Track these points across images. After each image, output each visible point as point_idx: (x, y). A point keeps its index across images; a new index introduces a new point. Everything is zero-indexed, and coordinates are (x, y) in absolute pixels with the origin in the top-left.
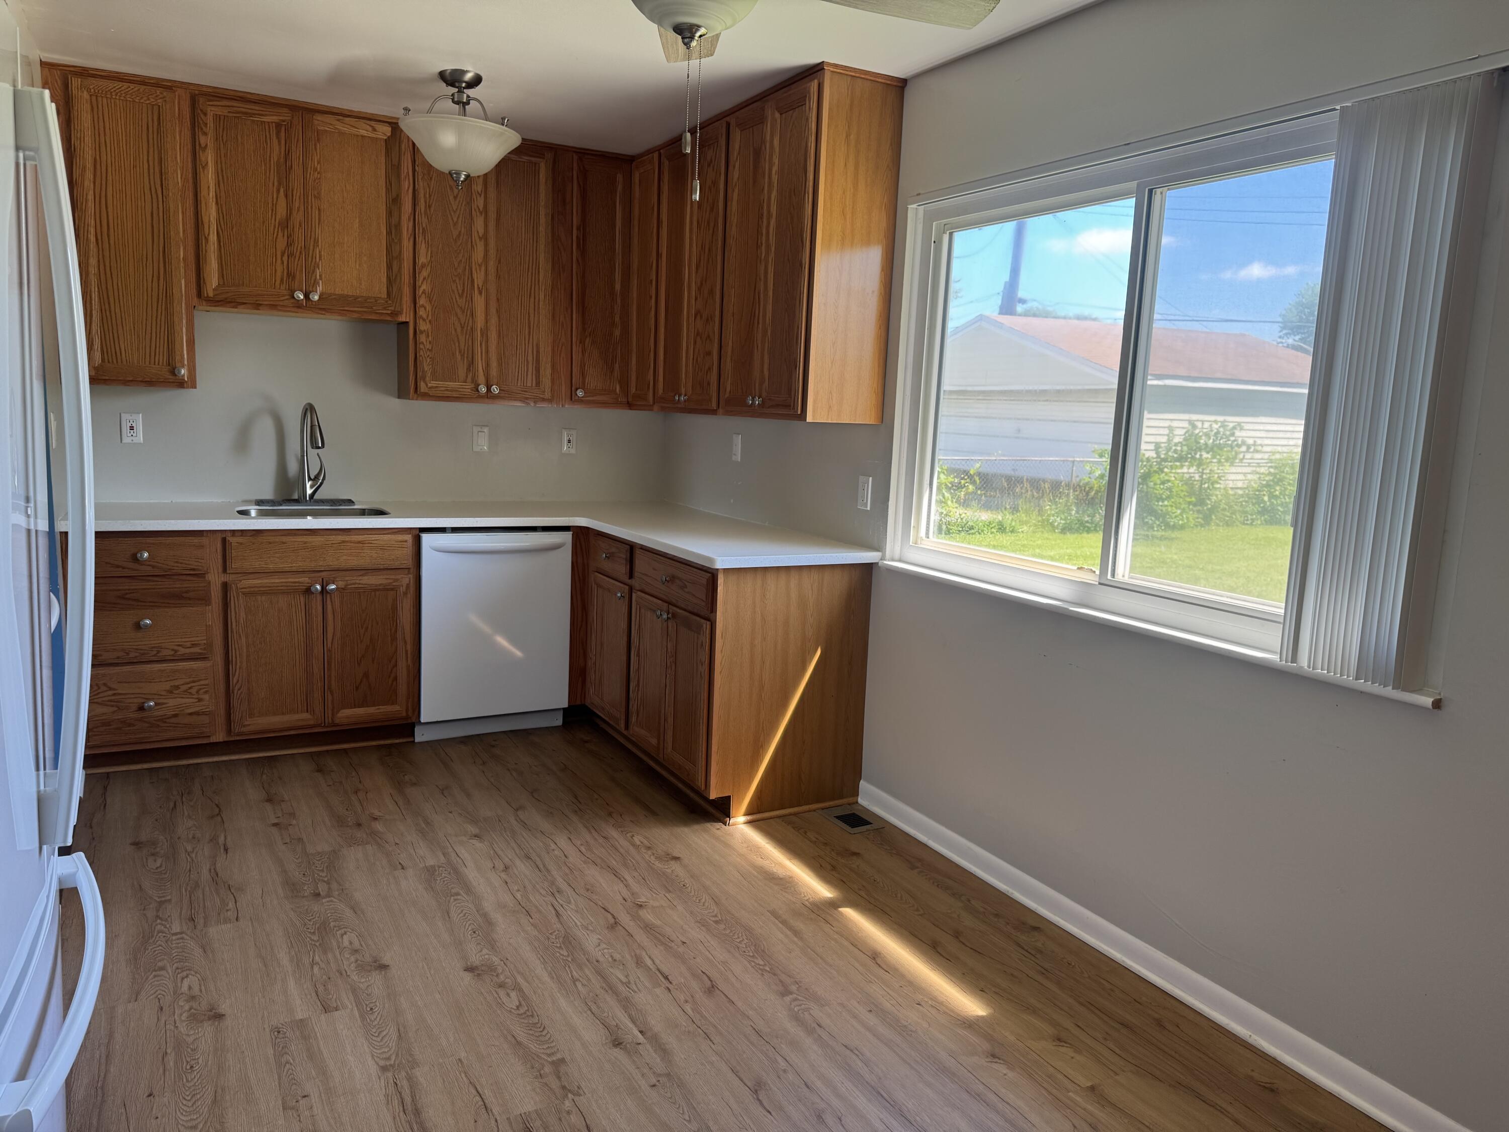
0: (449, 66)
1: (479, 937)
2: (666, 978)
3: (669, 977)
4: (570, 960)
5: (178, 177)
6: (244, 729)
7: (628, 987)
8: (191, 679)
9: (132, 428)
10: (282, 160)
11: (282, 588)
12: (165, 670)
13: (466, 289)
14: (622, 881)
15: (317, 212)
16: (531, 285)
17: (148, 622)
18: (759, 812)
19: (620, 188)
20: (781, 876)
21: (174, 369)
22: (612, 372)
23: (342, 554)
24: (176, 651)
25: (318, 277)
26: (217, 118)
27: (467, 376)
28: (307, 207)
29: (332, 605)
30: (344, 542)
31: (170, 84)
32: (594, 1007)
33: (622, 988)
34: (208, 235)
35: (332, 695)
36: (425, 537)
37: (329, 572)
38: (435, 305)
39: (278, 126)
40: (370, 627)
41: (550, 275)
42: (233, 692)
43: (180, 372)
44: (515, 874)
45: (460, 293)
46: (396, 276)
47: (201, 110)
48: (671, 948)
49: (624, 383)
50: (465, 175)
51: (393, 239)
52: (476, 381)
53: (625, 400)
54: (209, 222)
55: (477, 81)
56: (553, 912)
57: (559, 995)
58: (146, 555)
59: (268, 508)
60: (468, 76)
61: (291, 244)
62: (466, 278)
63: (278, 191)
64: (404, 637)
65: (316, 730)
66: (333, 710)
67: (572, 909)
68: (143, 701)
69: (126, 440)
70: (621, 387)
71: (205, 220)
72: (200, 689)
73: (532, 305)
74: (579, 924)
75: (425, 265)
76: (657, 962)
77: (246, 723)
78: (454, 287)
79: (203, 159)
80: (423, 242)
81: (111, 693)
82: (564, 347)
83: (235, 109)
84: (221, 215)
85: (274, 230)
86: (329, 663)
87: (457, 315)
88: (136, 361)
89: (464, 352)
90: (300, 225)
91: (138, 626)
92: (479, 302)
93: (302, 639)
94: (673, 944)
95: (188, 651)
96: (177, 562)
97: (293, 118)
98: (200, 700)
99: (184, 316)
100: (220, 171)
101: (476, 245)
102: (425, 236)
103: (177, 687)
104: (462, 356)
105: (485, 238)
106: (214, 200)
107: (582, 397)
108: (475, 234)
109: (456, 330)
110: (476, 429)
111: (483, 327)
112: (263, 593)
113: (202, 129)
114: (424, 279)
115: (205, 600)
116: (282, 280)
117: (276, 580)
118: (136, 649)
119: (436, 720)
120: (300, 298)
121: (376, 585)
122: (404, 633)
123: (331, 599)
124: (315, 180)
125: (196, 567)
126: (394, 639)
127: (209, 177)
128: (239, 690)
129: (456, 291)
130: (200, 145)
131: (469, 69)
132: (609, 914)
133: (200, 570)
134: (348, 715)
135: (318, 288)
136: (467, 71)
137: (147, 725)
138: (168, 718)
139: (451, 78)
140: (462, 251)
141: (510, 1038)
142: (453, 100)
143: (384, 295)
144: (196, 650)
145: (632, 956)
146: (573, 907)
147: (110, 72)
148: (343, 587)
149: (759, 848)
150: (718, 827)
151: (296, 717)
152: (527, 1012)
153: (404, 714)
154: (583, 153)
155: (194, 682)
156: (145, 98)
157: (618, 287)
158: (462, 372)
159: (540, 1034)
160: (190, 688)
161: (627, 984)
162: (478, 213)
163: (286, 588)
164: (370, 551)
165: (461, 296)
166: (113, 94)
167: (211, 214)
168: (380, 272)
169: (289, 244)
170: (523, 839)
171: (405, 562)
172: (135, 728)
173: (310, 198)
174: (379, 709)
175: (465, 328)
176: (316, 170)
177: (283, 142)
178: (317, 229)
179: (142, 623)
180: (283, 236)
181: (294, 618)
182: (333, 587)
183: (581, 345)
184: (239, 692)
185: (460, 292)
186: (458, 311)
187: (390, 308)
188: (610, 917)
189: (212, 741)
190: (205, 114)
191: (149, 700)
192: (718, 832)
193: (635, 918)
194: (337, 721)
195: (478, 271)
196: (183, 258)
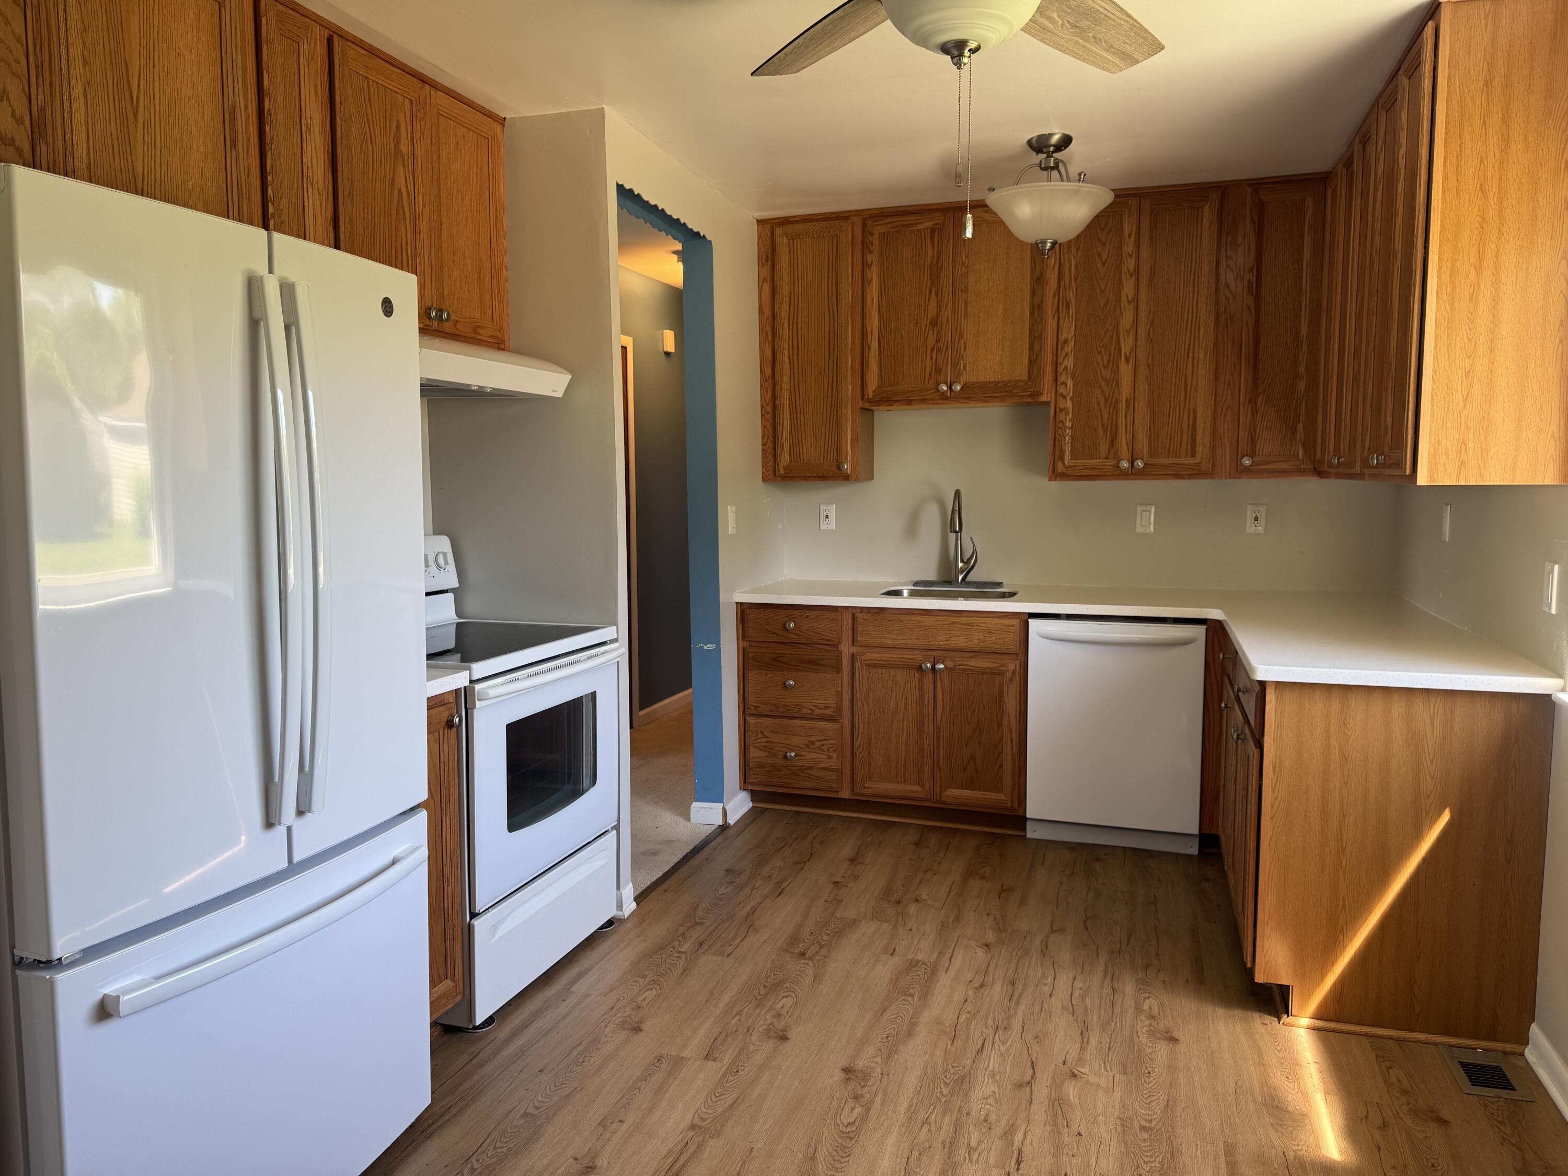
0: (1033, 134)
1: (886, 1044)
2: (1019, 1163)
3: (1022, 1163)
4: (943, 1101)
5: (848, 295)
6: (864, 791)
7: (969, 1153)
8: (824, 737)
9: (827, 517)
10: (935, 261)
11: (899, 663)
12: (804, 726)
13: (1112, 359)
14: (1083, 1042)
15: (963, 306)
16: (1190, 345)
17: (792, 682)
18: (1338, 1021)
19: (1309, 214)
20: (1290, 1109)
21: (839, 464)
22: (1294, 433)
23: (952, 635)
24: (813, 711)
25: (962, 368)
26: (883, 235)
27: (1109, 452)
28: (955, 303)
29: (942, 684)
30: (954, 623)
31: (846, 215)
32: (914, 1158)
33: (962, 1152)
34: (871, 343)
35: (940, 772)
36: (1032, 623)
37: (941, 652)
38: (1078, 381)
39: (933, 230)
40: (977, 708)
41: (1212, 329)
42: (856, 755)
43: (843, 466)
44: (983, 994)
45: (1106, 364)
46: (1037, 356)
47: (869, 232)
48: (1059, 1132)
49: (1309, 446)
50: (1050, 242)
51: (1035, 319)
52: (1119, 457)
53: (1310, 466)
54: (872, 330)
55: (1066, 141)
56: (979, 1046)
57: (896, 1129)
58: (792, 625)
59: (922, 589)
60: (1055, 139)
61: (939, 341)
62: (1113, 347)
63: (930, 291)
64: (1009, 724)
65: (927, 804)
66: (941, 787)
67: (1000, 1051)
68: (787, 750)
69: (823, 527)
70: (1305, 451)
71: (869, 330)
72: (830, 748)
73: (1190, 367)
74: (991, 1067)
75: (1068, 340)
76: (1028, 1141)
77: (866, 785)
78: (1099, 359)
79: (869, 275)
80: (1067, 317)
81: (765, 740)
82: (1229, 410)
83: (896, 223)
84: (882, 322)
85: (925, 329)
86: (938, 741)
87: (1100, 387)
88: (813, 459)
89: (1107, 427)
90: (948, 321)
91: (785, 687)
92: (1126, 371)
93: (915, 713)
94: (1066, 1130)
95: (822, 712)
96: (816, 633)
97: (944, 221)
98: (830, 757)
99: (850, 417)
100: (882, 283)
101: (1125, 310)
102: (1069, 309)
103: (813, 743)
104: (1105, 431)
105: (1135, 301)
106: (877, 310)
107: (1250, 466)
108: (1124, 298)
109: (1099, 404)
110: (1139, 508)
111: (1128, 398)
112: (883, 666)
113: (869, 248)
114: (1067, 354)
115: (838, 668)
116: (930, 375)
117: (894, 655)
118: (785, 705)
119: (1041, 818)
120: (943, 389)
121: (983, 668)
122: (1009, 721)
123: (941, 676)
124: (962, 275)
125: (829, 638)
126: (1000, 725)
127: (874, 291)
128: (861, 753)
129: (1101, 363)
130: (867, 263)
131: (1057, 131)
132: (1032, 1071)
133: (833, 641)
134: (956, 794)
135: (961, 378)
136: (1051, 135)
137: (790, 772)
138: (806, 769)
139: (1039, 145)
140: (1109, 319)
141: (811, 1150)
142: (1040, 166)
143: (1025, 377)
144: (828, 712)
145: (1008, 1123)
146: (1003, 1049)
147: (803, 216)
148: (952, 667)
149: (1297, 1064)
150: (1267, 1022)
151: (909, 788)
152: (851, 1134)
153: (1009, 805)
154: (1257, 184)
155: (825, 740)
156: (826, 232)
157: (1304, 331)
158: (1104, 448)
159: (839, 1158)
160: (823, 745)
161: (970, 1150)
162: (1128, 276)
163: (901, 663)
164: (978, 634)
165: (1106, 367)
166: (804, 234)
167: (874, 322)
168: (1022, 354)
169: (938, 341)
170: (1027, 964)
171: (1012, 647)
172: (781, 773)
173: (957, 293)
174: (984, 794)
175: (1110, 400)
176: (964, 264)
177: (936, 245)
178: (963, 321)
179: (787, 683)
180: (933, 334)
181: (909, 692)
182: (942, 666)
183: (1250, 405)
184: (861, 755)
185: (1106, 362)
186: (1103, 383)
187: (1030, 390)
188: (1030, 1072)
189: (840, 797)
190: (872, 235)
191: (792, 750)
192: (1261, 1028)
193: (1056, 1085)
194: (944, 799)
195: (1126, 338)
196: (851, 367)
